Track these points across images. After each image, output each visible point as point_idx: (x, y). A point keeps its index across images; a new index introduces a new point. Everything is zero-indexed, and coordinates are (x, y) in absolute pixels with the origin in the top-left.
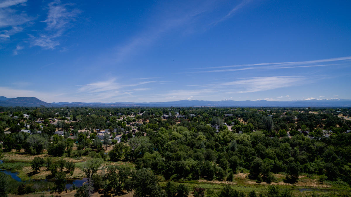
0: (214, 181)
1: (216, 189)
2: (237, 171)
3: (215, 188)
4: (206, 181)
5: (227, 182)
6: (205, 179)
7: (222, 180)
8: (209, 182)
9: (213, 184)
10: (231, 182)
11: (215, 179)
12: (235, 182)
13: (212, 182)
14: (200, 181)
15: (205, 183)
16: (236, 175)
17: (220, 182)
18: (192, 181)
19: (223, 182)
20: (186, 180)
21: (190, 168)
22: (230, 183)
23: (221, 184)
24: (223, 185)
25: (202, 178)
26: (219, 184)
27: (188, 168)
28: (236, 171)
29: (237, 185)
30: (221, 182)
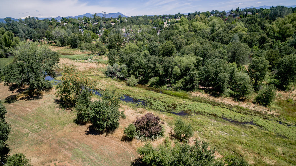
0: (222, 99)
1: (217, 117)
2: (290, 86)
3: (215, 115)
4: (205, 96)
5: (253, 105)
6: (206, 92)
7: (242, 100)
8: (211, 98)
9: (218, 105)
10: (265, 108)
11: (227, 96)
12: (274, 109)
13: (218, 100)
14: (196, 94)
15: (199, 101)
16: (286, 94)
17: (234, 103)
18: (180, 92)
19: (244, 105)
20: (170, 90)
21: (181, 70)
22: (262, 109)
23: (237, 107)
24: (240, 110)
25: (203, 89)
26: (230, 108)
27: (177, 69)
28: (287, 84)
29: (277, 118)
30: (237, 104)
